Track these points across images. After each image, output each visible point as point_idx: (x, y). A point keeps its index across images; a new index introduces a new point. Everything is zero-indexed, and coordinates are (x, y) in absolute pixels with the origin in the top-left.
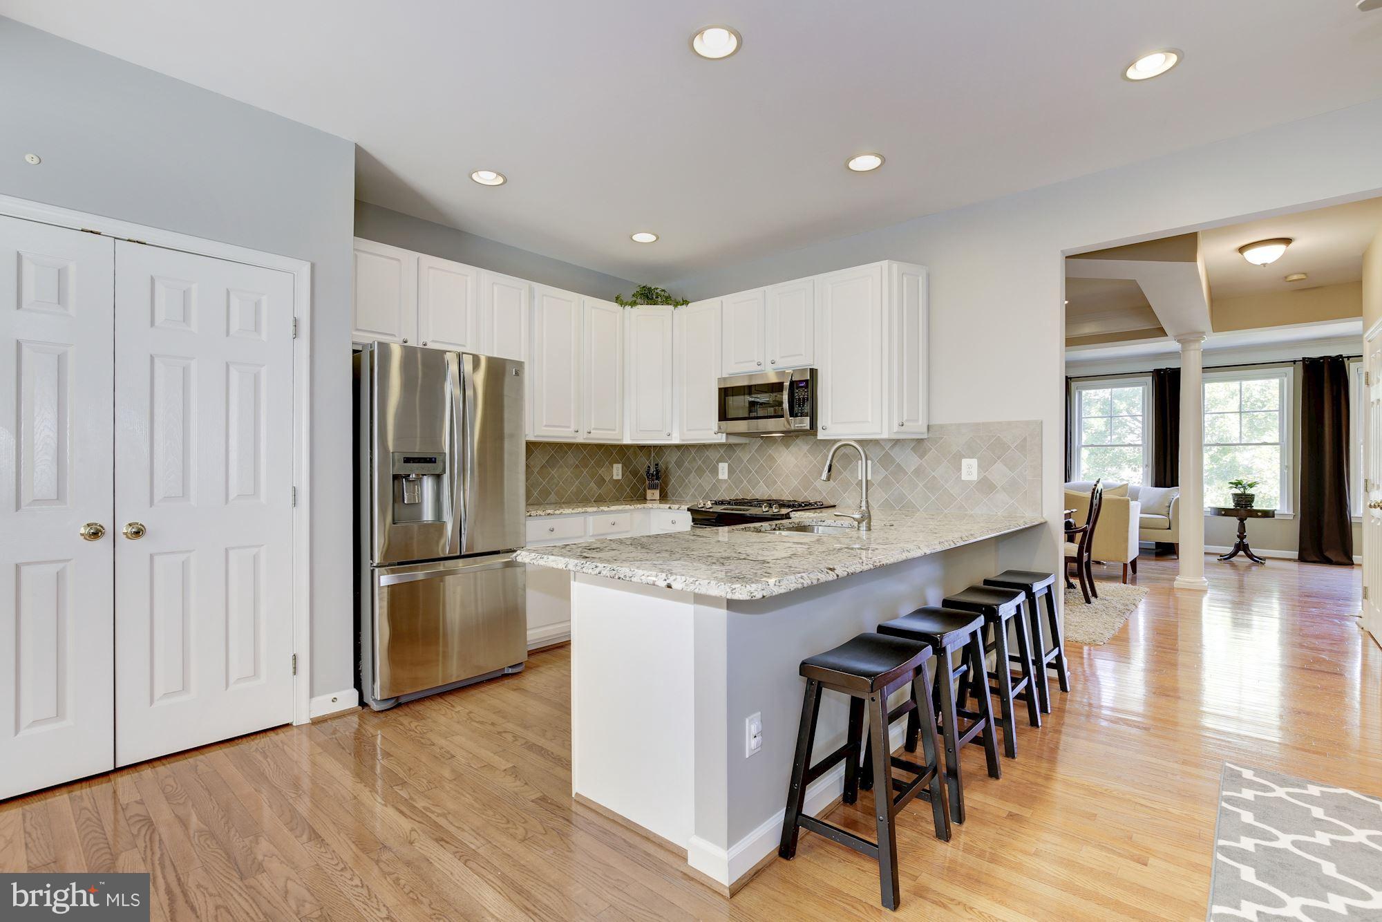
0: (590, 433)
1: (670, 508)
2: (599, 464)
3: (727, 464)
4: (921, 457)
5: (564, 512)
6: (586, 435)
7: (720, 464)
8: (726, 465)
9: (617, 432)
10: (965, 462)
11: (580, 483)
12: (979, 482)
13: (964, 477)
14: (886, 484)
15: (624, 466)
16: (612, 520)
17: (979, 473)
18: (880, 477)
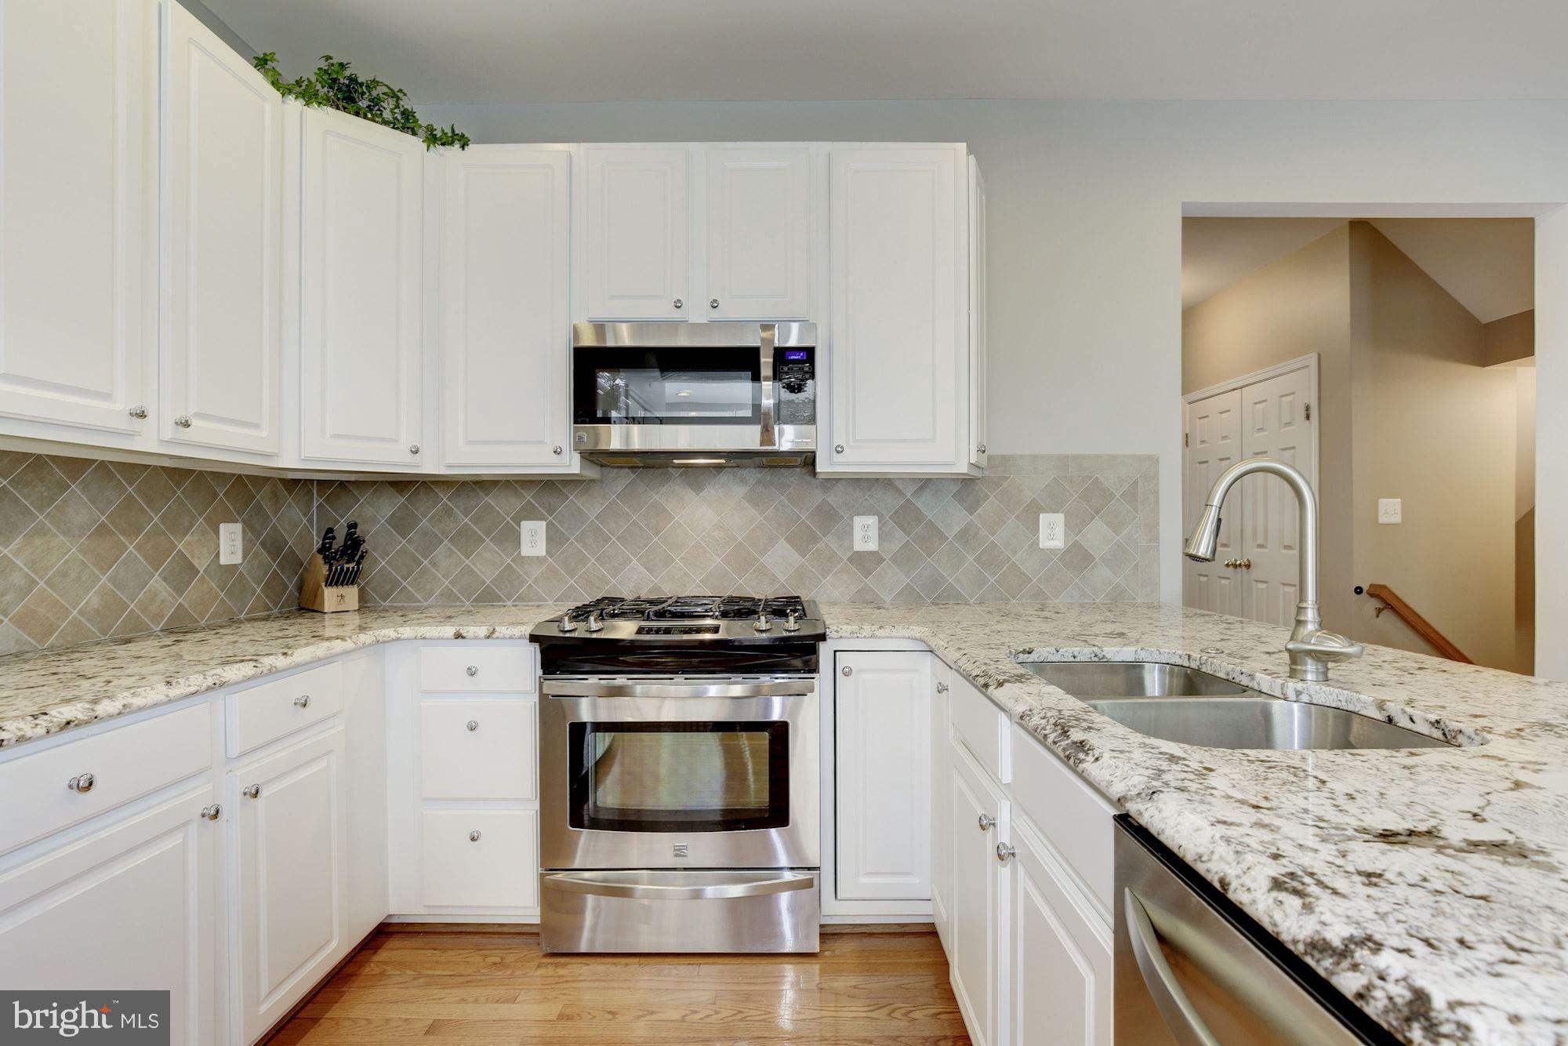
0: (187, 425)
1: (459, 636)
2: (176, 525)
3: (544, 523)
4: (971, 510)
5: (138, 702)
6: (169, 432)
7: (524, 524)
8: (541, 526)
9: (264, 433)
10: (1044, 518)
11: (113, 580)
12: (1067, 551)
13: (1045, 543)
14: (905, 558)
15: (248, 526)
16: (298, 694)
17: (1066, 535)
18: (895, 546)
